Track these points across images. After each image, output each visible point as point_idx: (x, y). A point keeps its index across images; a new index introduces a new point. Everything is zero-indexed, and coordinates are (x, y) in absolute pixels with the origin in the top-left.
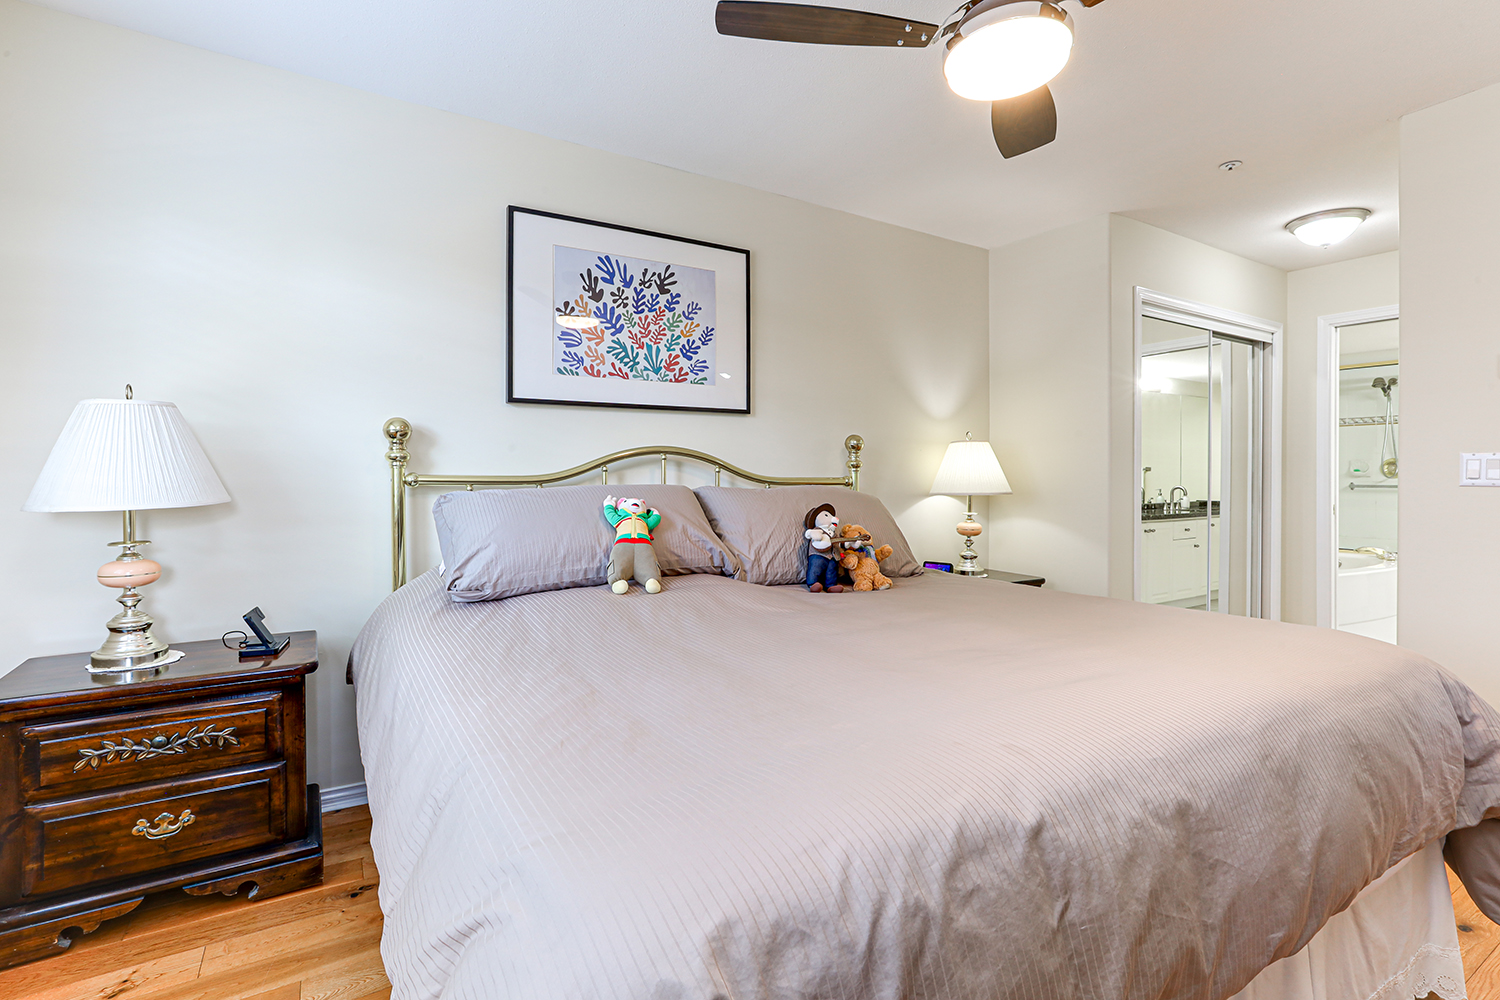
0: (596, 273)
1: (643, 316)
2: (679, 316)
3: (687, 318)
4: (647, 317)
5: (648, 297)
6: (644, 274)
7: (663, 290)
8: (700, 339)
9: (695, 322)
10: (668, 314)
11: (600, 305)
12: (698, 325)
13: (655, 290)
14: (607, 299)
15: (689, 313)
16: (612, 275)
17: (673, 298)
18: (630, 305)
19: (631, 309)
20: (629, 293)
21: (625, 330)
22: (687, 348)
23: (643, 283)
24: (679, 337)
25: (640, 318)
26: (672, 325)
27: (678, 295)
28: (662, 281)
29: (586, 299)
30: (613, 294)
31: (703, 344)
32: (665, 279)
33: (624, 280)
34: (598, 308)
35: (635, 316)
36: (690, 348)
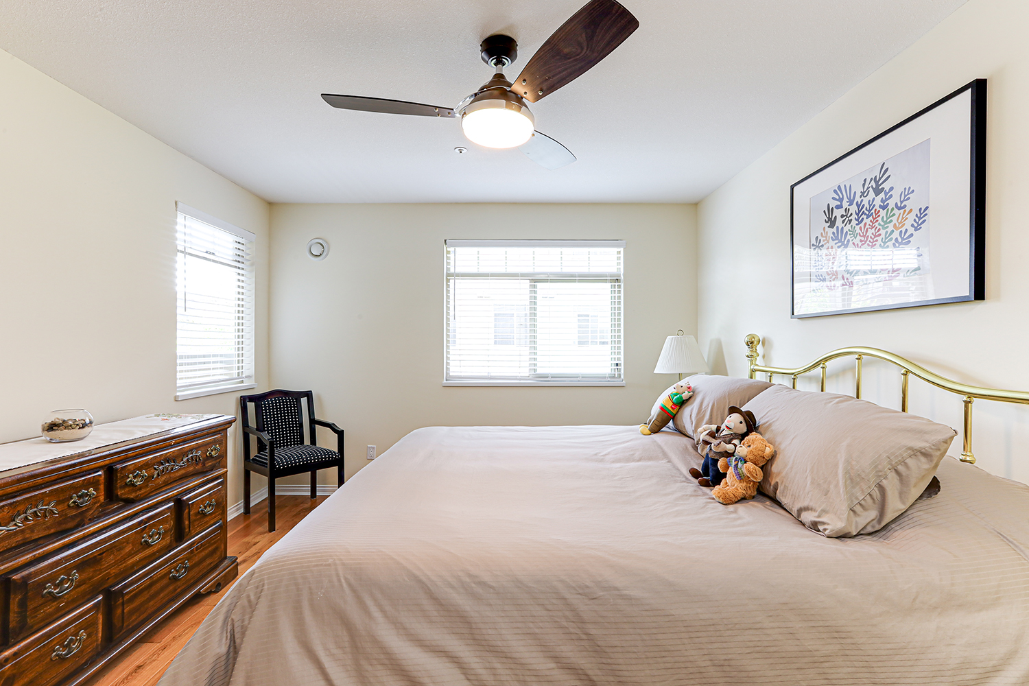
0: (833, 204)
1: (862, 225)
2: (893, 209)
3: (900, 208)
4: (865, 224)
5: (867, 205)
6: (864, 185)
7: (878, 191)
8: (912, 225)
9: (907, 209)
10: (883, 213)
11: (834, 230)
12: (911, 210)
13: (872, 194)
14: (839, 223)
15: (902, 202)
16: (841, 200)
17: (886, 194)
18: (854, 220)
19: (854, 222)
20: (853, 209)
21: (851, 243)
22: (900, 240)
23: (863, 193)
24: (893, 231)
25: (861, 228)
26: (886, 223)
27: (892, 189)
28: (876, 182)
29: (827, 229)
30: (842, 216)
31: (916, 229)
32: (880, 178)
33: (850, 199)
34: (833, 233)
35: (858, 227)
36: (903, 239)
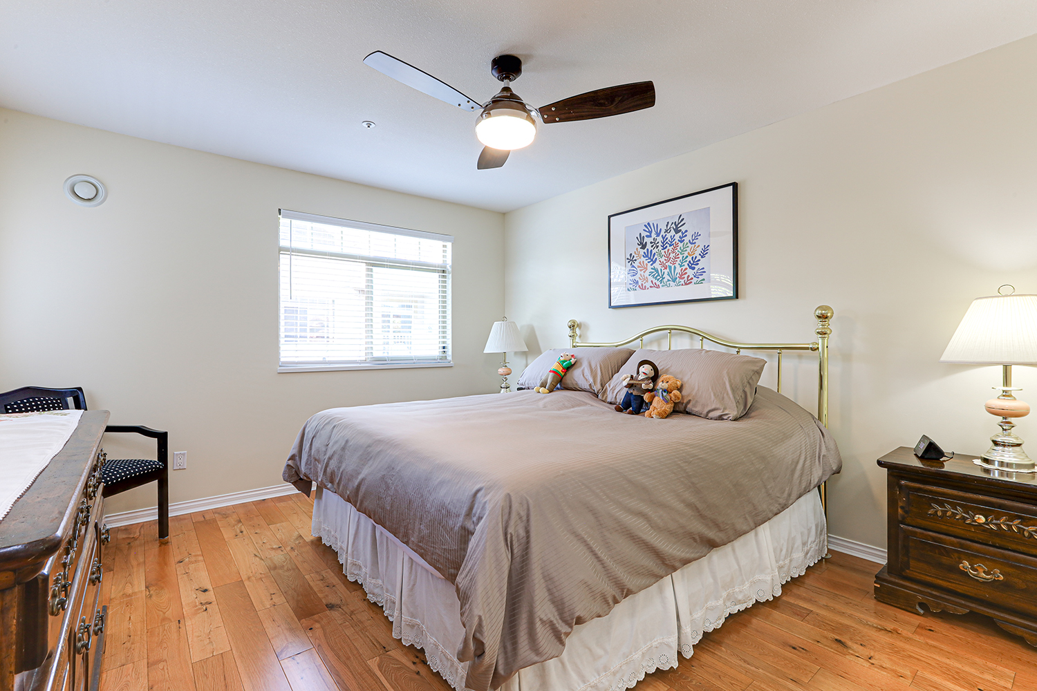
0: (644, 234)
1: (666, 250)
2: (687, 243)
3: (692, 244)
4: (668, 250)
5: (669, 238)
6: (667, 226)
7: (677, 231)
8: (700, 255)
9: (697, 245)
10: (681, 245)
11: (645, 250)
12: (699, 246)
13: (673, 232)
14: (649, 246)
15: (693, 240)
16: (650, 232)
17: (683, 234)
18: (660, 246)
19: (660, 248)
20: (660, 239)
21: (658, 260)
22: (692, 262)
23: (666, 231)
24: (687, 257)
25: (665, 252)
26: (682, 251)
27: (686, 231)
28: (676, 226)
29: (639, 249)
30: (651, 243)
31: (702, 257)
32: (679, 224)
33: (657, 233)
34: (644, 253)
35: (663, 251)
36: (694, 262)
